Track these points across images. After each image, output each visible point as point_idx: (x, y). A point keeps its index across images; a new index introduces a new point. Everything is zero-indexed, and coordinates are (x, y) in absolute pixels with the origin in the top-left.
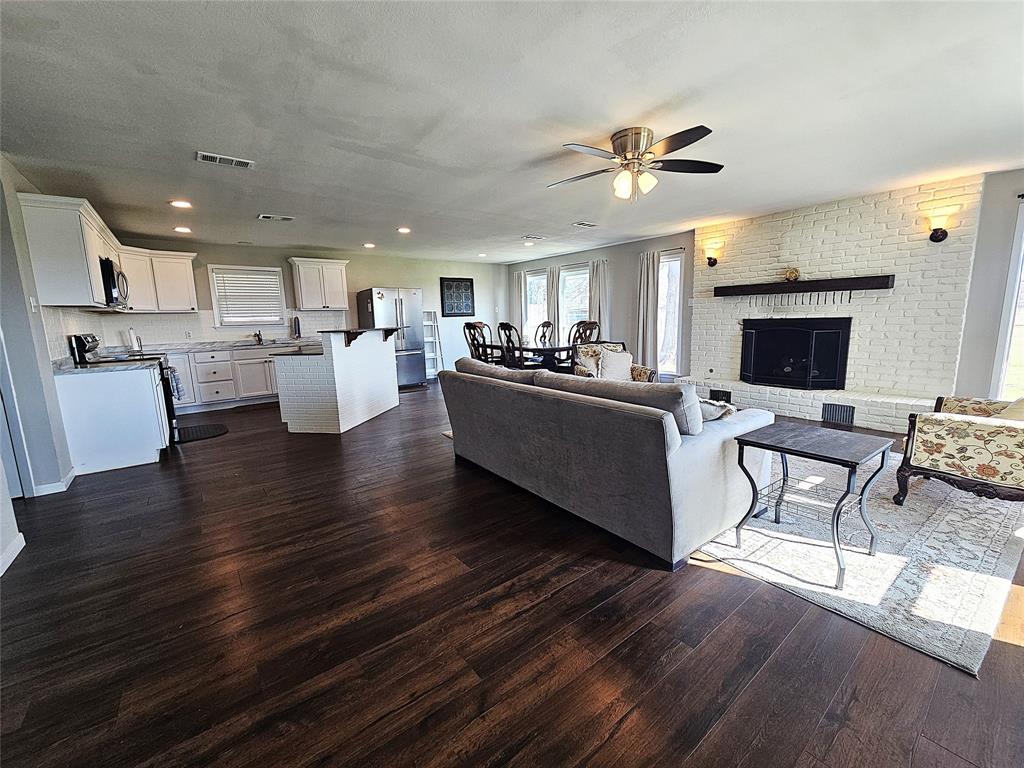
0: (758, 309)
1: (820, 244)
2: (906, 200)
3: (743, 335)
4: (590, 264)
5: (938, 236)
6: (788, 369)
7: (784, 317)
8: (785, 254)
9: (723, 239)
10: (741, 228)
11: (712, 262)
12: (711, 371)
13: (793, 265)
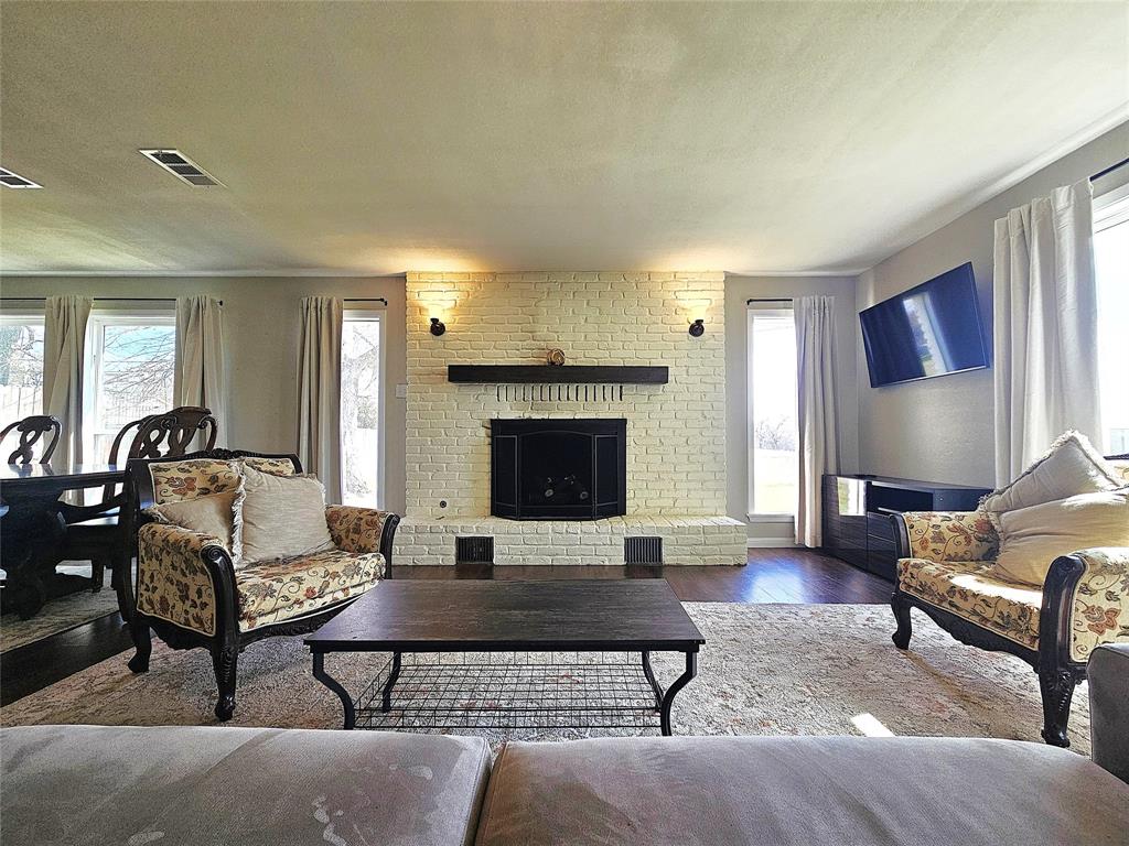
0: (510, 405)
1: (583, 322)
2: (665, 285)
3: (492, 444)
4: (180, 301)
5: (697, 329)
6: (549, 493)
7: (546, 417)
8: (542, 331)
9: (454, 295)
10: (480, 284)
11: (437, 328)
12: (443, 504)
13: (554, 345)
